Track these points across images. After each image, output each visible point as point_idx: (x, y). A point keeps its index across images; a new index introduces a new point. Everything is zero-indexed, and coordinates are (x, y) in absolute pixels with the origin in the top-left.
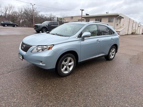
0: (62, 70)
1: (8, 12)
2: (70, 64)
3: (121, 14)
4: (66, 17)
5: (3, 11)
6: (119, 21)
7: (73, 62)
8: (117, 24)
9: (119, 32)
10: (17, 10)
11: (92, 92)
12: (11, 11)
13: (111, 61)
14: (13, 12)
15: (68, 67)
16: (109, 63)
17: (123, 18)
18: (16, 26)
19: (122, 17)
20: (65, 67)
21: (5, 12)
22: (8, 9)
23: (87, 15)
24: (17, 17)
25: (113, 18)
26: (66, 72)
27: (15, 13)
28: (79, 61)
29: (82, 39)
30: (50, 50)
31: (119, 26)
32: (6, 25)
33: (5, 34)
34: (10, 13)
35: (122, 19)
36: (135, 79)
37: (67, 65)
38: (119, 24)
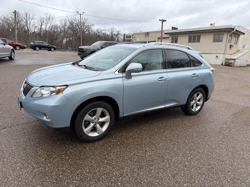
0: (85, 130)
1: (44, 27)
2: (101, 120)
3: (239, 27)
4: (136, 34)
5: (36, 25)
6: (234, 39)
7: (107, 117)
8: (231, 45)
9: (234, 59)
10: (58, 23)
11: (127, 175)
12: (49, 25)
13: (192, 117)
14: (52, 27)
15: (98, 125)
16: (187, 120)
17: (244, 34)
18: (53, 49)
19: (240, 32)
20: (92, 125)
21: (39, 27)
22: (45, 21)
23: (173, 28)
24: (57, 35)
25: (223, 34)
26: (95, 134)
27: (56, 27)
28: (121, 115)
29: (127, 74)
30: (60, 95)
31: (234, 50)
32: (37, 48)
33: (28, 64)
34: (48, 27)
35: (241, 36)
36: (225, 156)
37: (96, 121)
38: (234, 46)
